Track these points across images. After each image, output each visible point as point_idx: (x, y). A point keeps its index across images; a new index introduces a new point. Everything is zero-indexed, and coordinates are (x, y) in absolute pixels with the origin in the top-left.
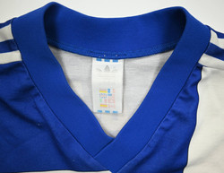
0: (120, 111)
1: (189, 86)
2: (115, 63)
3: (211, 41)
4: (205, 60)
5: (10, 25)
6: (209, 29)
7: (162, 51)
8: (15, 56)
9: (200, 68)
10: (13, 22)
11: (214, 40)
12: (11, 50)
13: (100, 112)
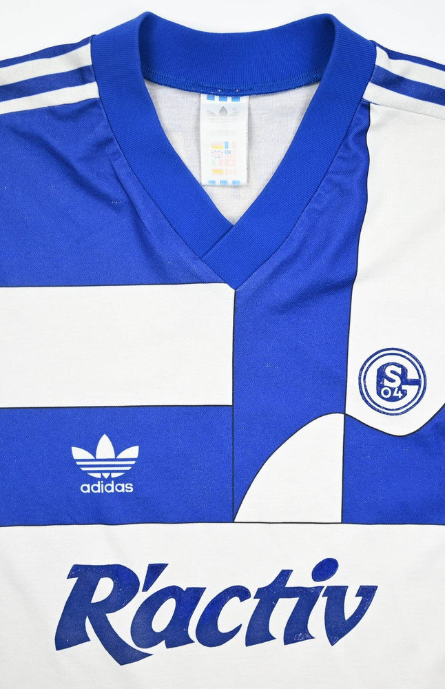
0: (243, 180)
1: (351, 136)
2: (235, 103)
3: (377, 63)
4: (373, 92)
5: (89, 45)
6: (374, 45)
7: (308, 84)
8: (90, 91)
9: (367, 106)
10: (92, 40)
11: (382, 60)
12: (84, 81)
13: (213, 183)
